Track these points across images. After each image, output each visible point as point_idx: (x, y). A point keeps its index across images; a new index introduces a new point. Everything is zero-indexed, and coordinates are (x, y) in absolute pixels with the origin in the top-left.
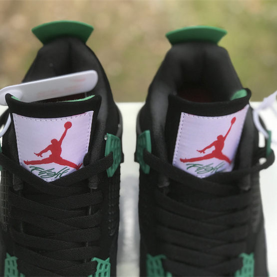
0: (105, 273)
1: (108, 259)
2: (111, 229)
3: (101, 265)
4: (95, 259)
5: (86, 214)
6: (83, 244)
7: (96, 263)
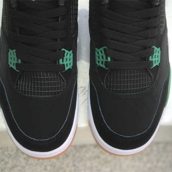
0: (70, 59)
1: (72, 51)
2: (73, 33)
3: (67, 54)
4: (63, 49)
5: (58, 21)
6: (56, 40)
7: (64, 52)
